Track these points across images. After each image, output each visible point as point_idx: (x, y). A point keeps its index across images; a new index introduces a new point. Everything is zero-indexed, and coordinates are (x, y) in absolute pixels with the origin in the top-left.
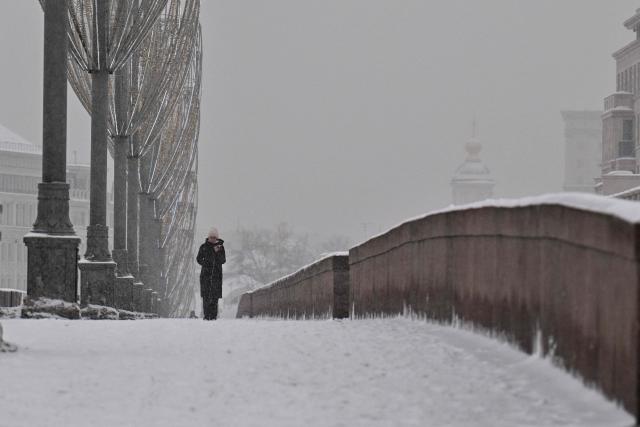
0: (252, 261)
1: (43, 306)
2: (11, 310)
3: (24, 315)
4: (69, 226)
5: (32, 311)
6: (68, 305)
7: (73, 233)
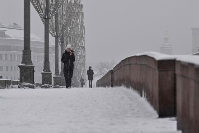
0: (104, 71)
1: (24, 85)
2: (15, 86)
3: (19, 87)
4: (32, 62)
5: (21, 86)
6: (31, 84)
7: (32, 64)
